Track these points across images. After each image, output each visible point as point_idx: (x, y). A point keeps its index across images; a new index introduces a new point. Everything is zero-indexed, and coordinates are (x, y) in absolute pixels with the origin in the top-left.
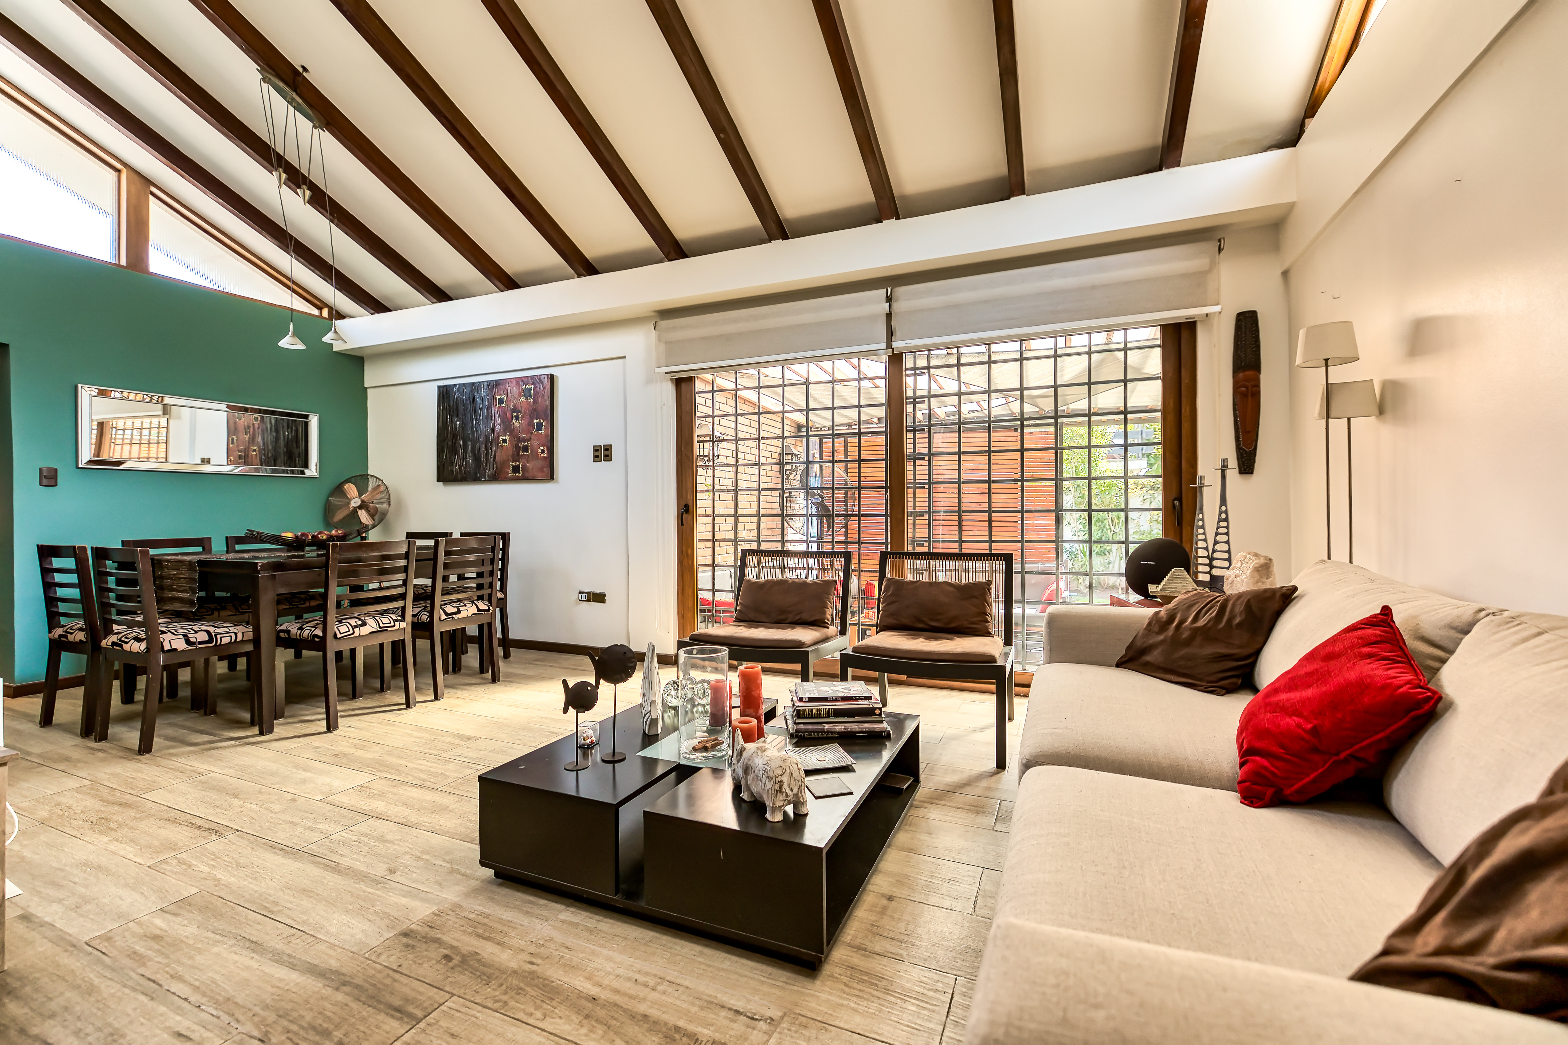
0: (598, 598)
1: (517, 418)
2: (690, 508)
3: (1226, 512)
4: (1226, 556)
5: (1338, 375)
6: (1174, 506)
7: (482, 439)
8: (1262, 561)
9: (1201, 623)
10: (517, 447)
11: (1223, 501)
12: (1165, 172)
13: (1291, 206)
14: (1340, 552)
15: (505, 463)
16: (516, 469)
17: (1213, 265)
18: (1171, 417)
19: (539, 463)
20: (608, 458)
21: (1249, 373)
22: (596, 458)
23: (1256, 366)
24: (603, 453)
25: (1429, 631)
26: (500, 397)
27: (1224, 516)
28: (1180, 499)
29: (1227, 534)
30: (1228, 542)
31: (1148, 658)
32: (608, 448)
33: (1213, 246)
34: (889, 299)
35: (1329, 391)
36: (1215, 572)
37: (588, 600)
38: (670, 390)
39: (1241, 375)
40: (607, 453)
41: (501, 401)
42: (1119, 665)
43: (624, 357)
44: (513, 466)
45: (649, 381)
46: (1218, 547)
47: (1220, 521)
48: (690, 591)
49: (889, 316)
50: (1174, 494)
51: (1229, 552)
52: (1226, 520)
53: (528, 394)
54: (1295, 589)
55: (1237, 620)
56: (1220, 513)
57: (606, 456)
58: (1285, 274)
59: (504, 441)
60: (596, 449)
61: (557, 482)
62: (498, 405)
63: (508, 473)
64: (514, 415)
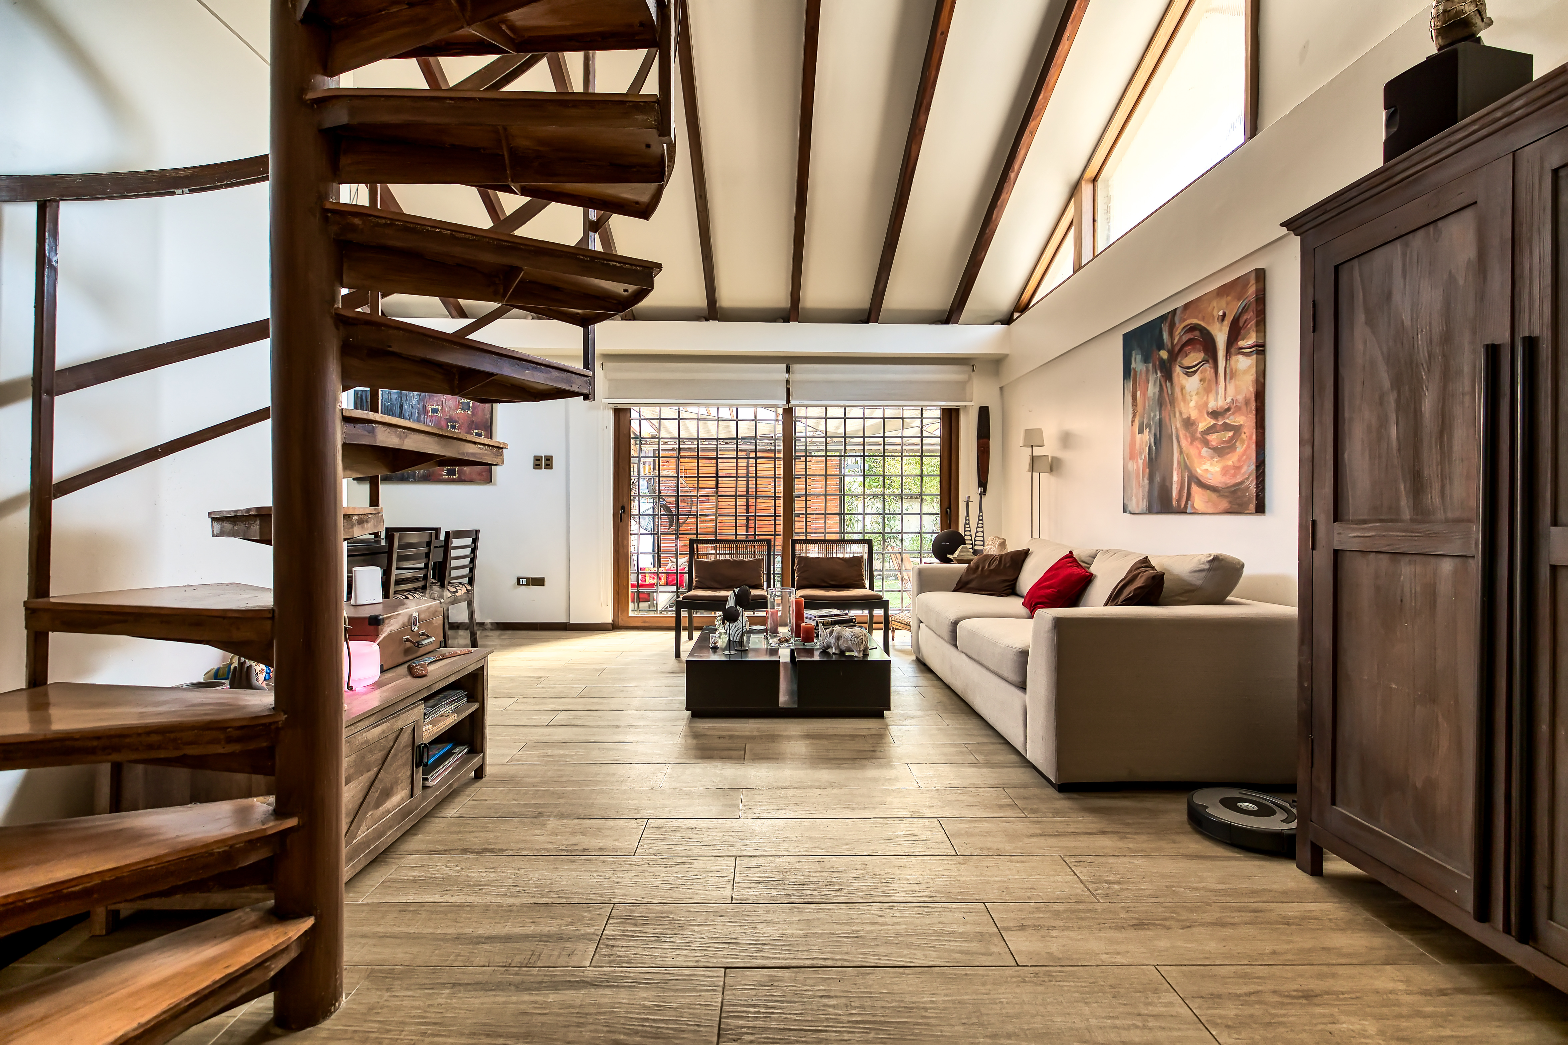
0: (539, 582)
1: (453, 427)
2: (626, 509)
3: (982, 516)
4: (982, 539)
5: (1037, 452)
6: (947, 512)
8: (1002, 540)
9: (992, 567)
11: (981, 510)
12: (950, 326)
13: (1007, 355)
14: (1036, 535)
16: (452, 472)
17: (970, 378)
18: (946, 462)
19: (478, 468)
20: (549, 466)
21: (985, 440)
22: (537, 466)
23: (988, 437)
24: (543, 463)
25: (1084, 559)
26: (434, 407)
27: (981, 518)
28: (950, 508)
29: (982, 527)
30: (982, 532)
31: (970, 586)
32: (549, 459)
33: (970, 369)
34: (788, 372)
35: (1033, 459)
36: (976, 548)
37: (527, 584)
38: (610, 416)
39: (981, 441)
40: (548, 462)
41: (435, 411)
42: (954, 591)
44: (447, 469)
46: (977, 534)
47: (979, 520)
48: (625, 572)
49: (788, 382)
50: (946, 505)
51: (983, 537)
52: (982, 520)
53: (466, 407)
54: (1029, 550)
55: (1008, 565)
56: (979, 516)
57: (547, 465)
58: (1001, 388)
60: (537, 459)
61: (495, 485)
62: (430, 414)
63: (442, 475)
64: (449, 424)
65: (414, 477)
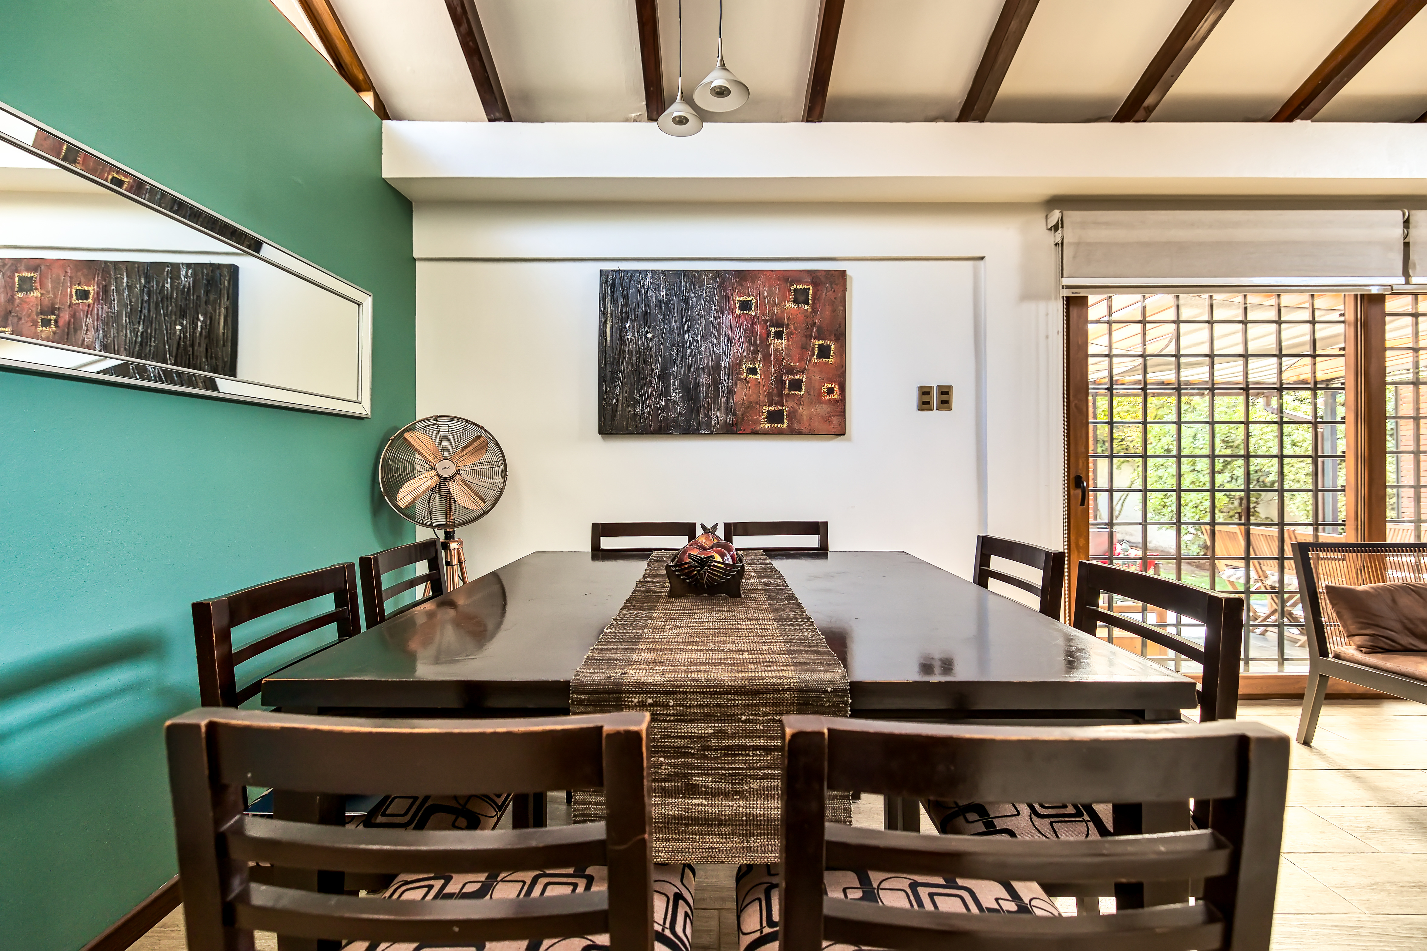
1: (779, 335)
7: (703, 365)
10: (781, 382)
15: (751, 406)
16: (775, 417)
19: (823, 410)
20: (945, 404)
22: (924, 404)
24: (935, 398)
26: (742, 299)
32: (945, 392)
34: (1406, 224)
38: (1058, 308)
40: (944, 398)
41: (746, 306)
43: (982, 258)
44: (769, 412)
45: (1028, 295)
49: (1407, 245)
53: (801, 298)
57: (942, 402)
59: (753, 371)
60: (925, 392)
61: (849, 440)
62: (738, 311)
63: (758, 422)
64: (773, 329)
65: (709, 426)
